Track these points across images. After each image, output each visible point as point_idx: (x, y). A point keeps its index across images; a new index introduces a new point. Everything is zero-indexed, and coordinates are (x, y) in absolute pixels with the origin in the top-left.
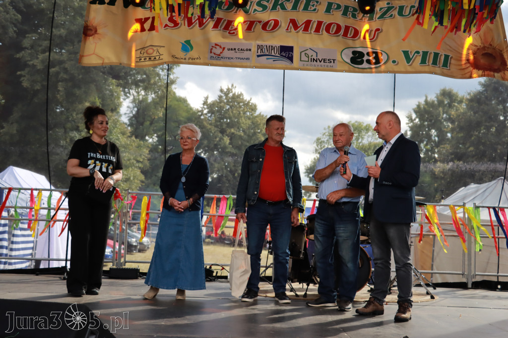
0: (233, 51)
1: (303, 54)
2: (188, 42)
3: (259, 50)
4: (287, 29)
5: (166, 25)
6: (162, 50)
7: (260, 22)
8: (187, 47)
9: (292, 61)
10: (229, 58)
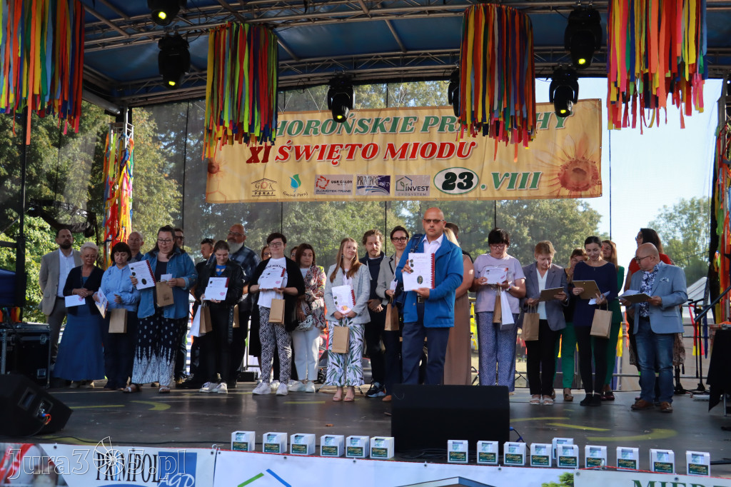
0: (336, 184)
1: (399, 183)
2: (296, 176)
3: (359, 182)
4: (385, 158)
5: (277, 158)
6: (275, 186)
7: (360, 146)
8: (296, 182)
9: (389, 191)
10: (333, 191)
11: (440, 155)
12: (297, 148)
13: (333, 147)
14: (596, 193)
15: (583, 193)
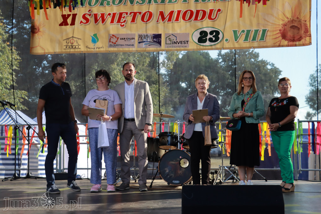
0: (124, 40)
1: (168, 39)
2: (95, 35)
3: (140, 39)
4: (158, 21)
5: (81, 22)
6: (80, 42)
7: (140, 13)
8: (95, 39)
9: (161, 45)
10: (121, 45)
11: (196, 19)
12: (96, 15)
13: (121, 14)
14: (307, 42)
15: (297, 43)
